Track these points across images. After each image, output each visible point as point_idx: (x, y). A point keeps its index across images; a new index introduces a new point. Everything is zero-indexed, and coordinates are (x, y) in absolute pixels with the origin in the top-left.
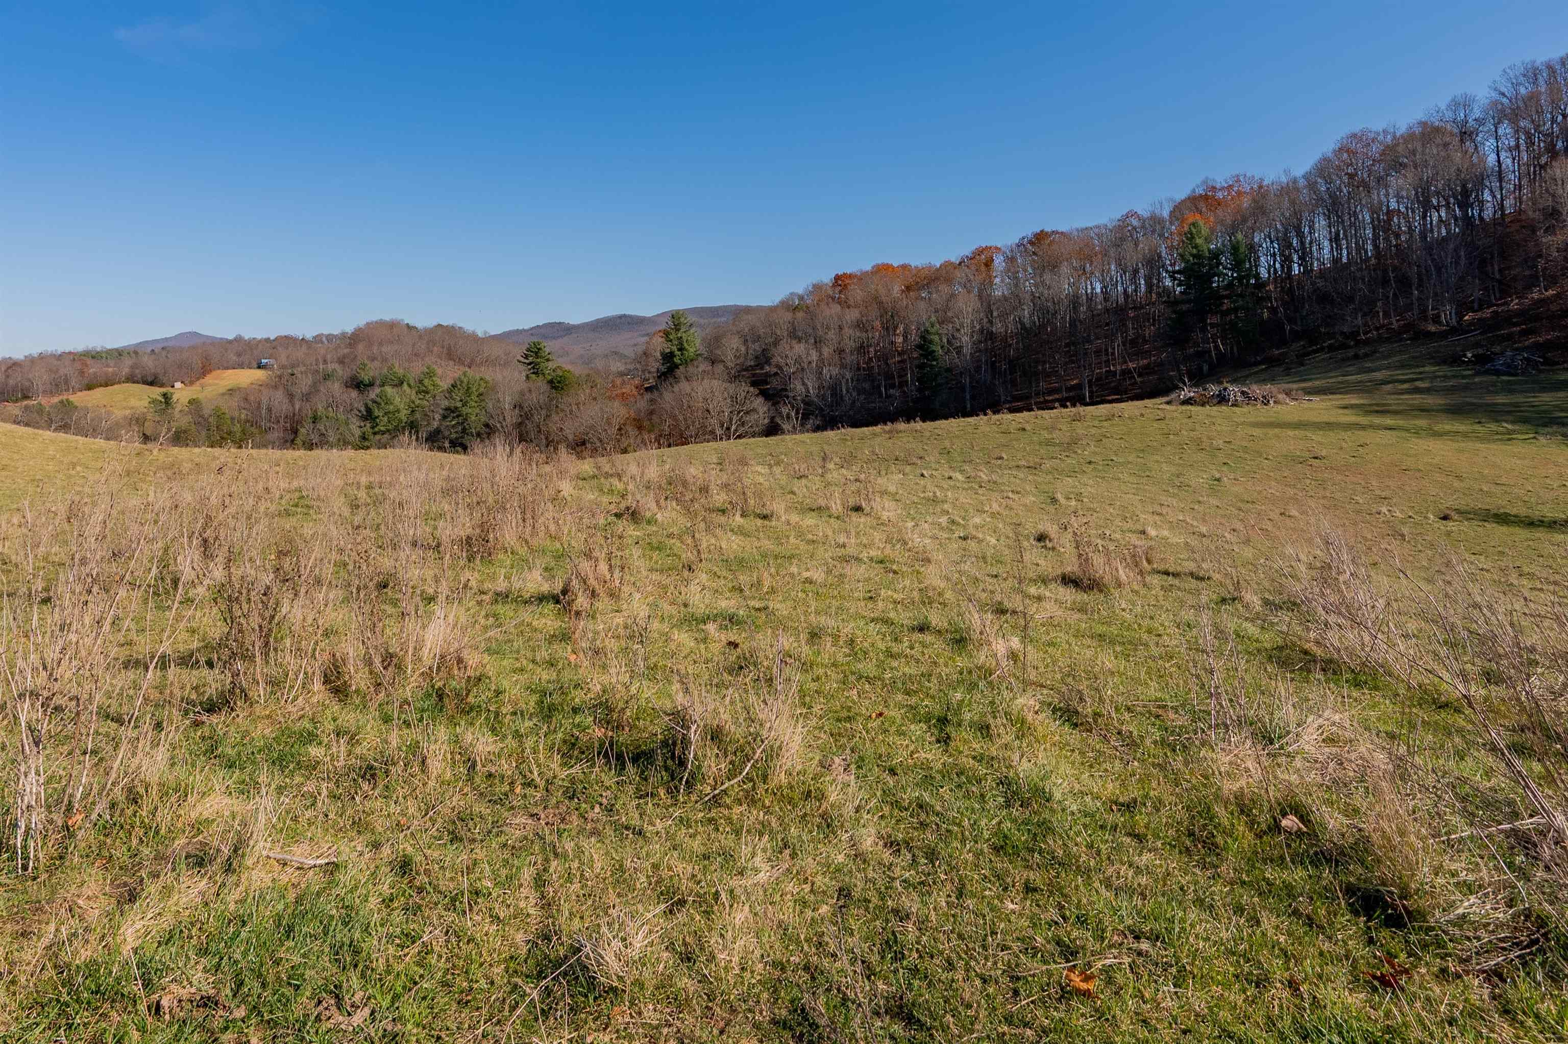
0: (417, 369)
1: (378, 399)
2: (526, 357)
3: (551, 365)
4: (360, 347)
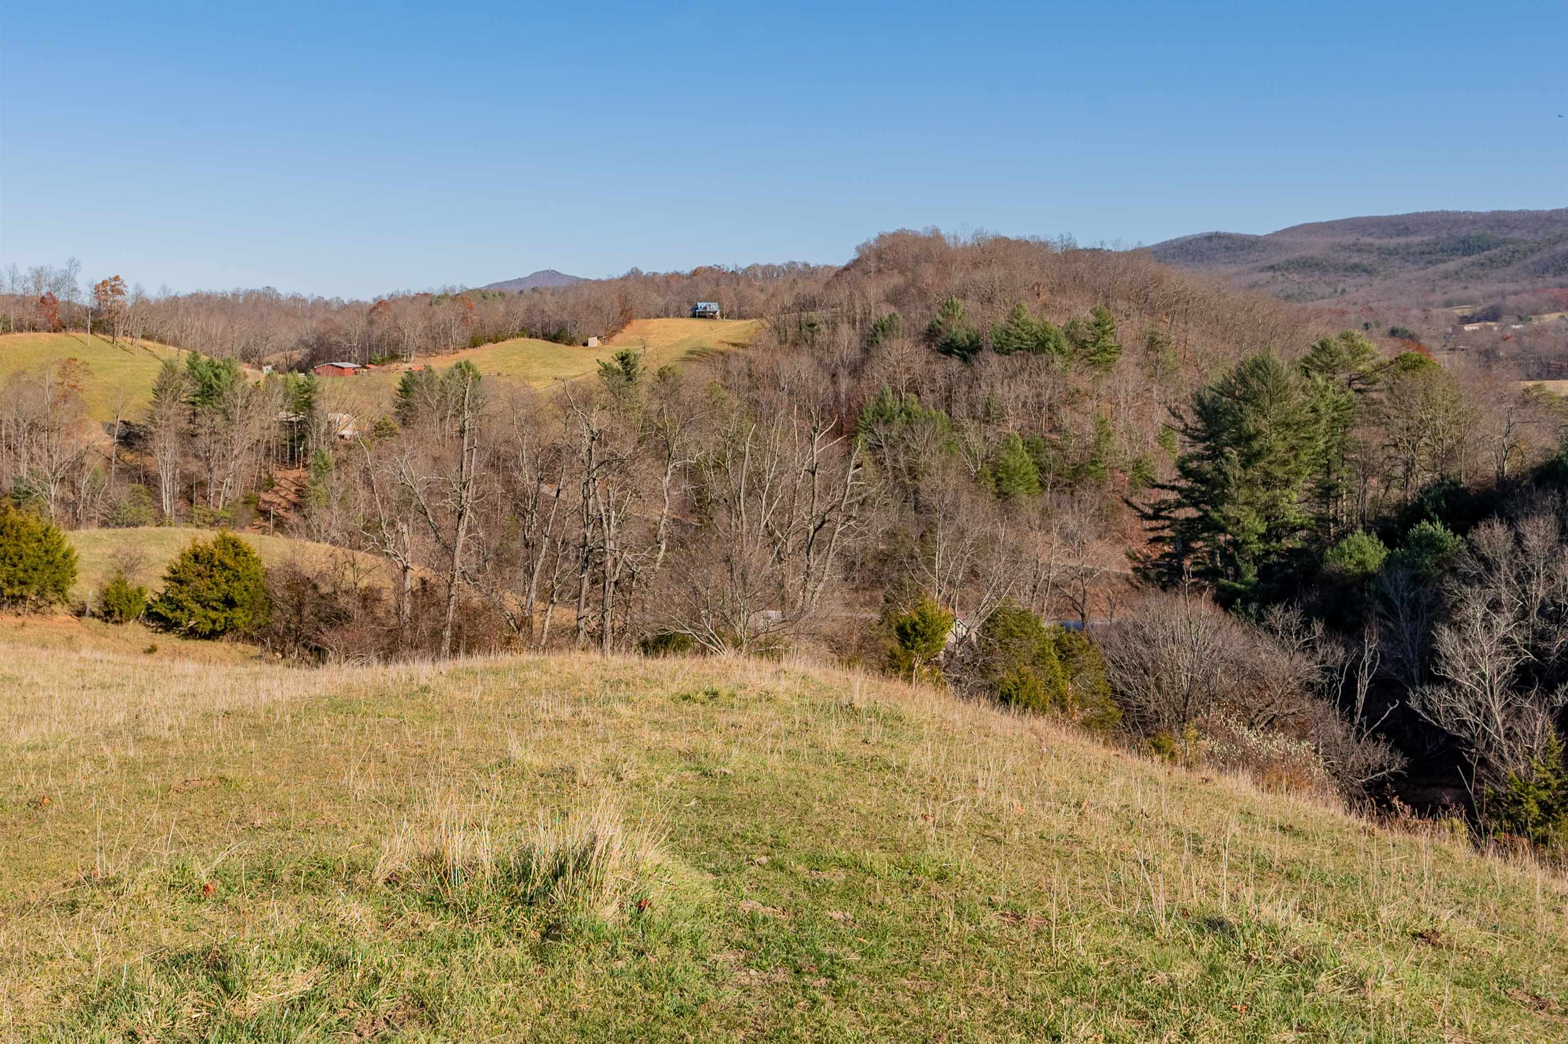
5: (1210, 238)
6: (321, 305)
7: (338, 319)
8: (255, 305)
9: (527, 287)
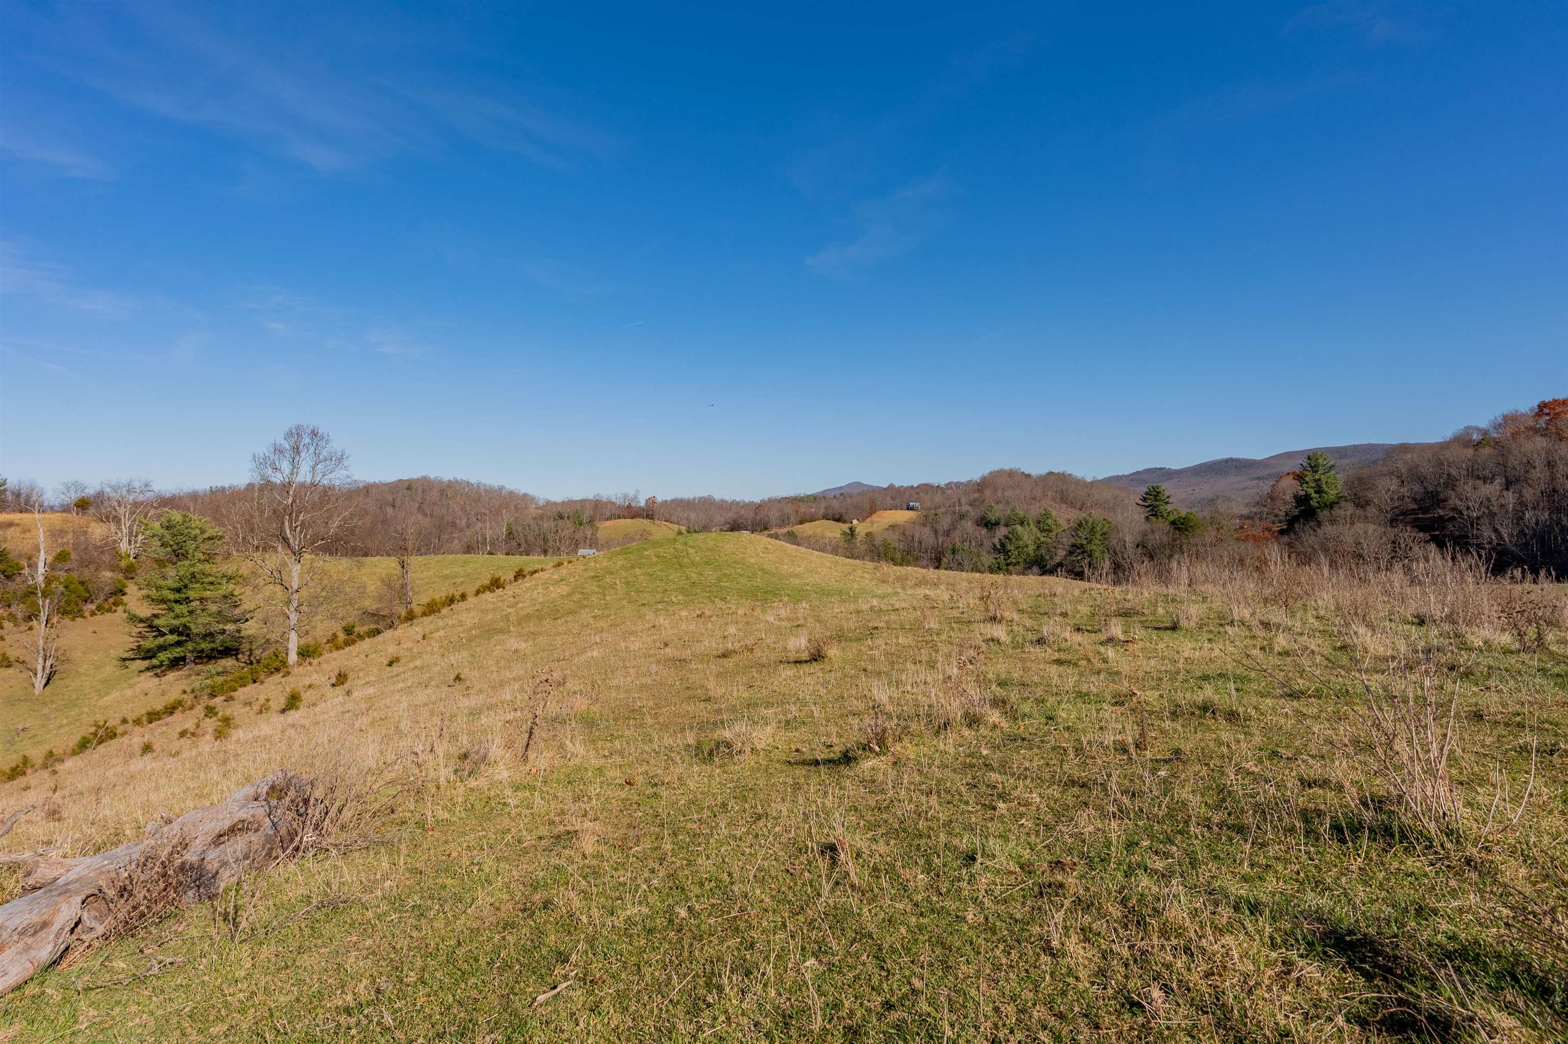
0: (1035, 511)
1: (1011, 536)
2: (1145, 500)
3: (1169, 508)
4: (988, 492)
5: (1227, 461)
6: (735, 504)
7: (743, 512)
8: (703, 505)
9: (837, 493)
